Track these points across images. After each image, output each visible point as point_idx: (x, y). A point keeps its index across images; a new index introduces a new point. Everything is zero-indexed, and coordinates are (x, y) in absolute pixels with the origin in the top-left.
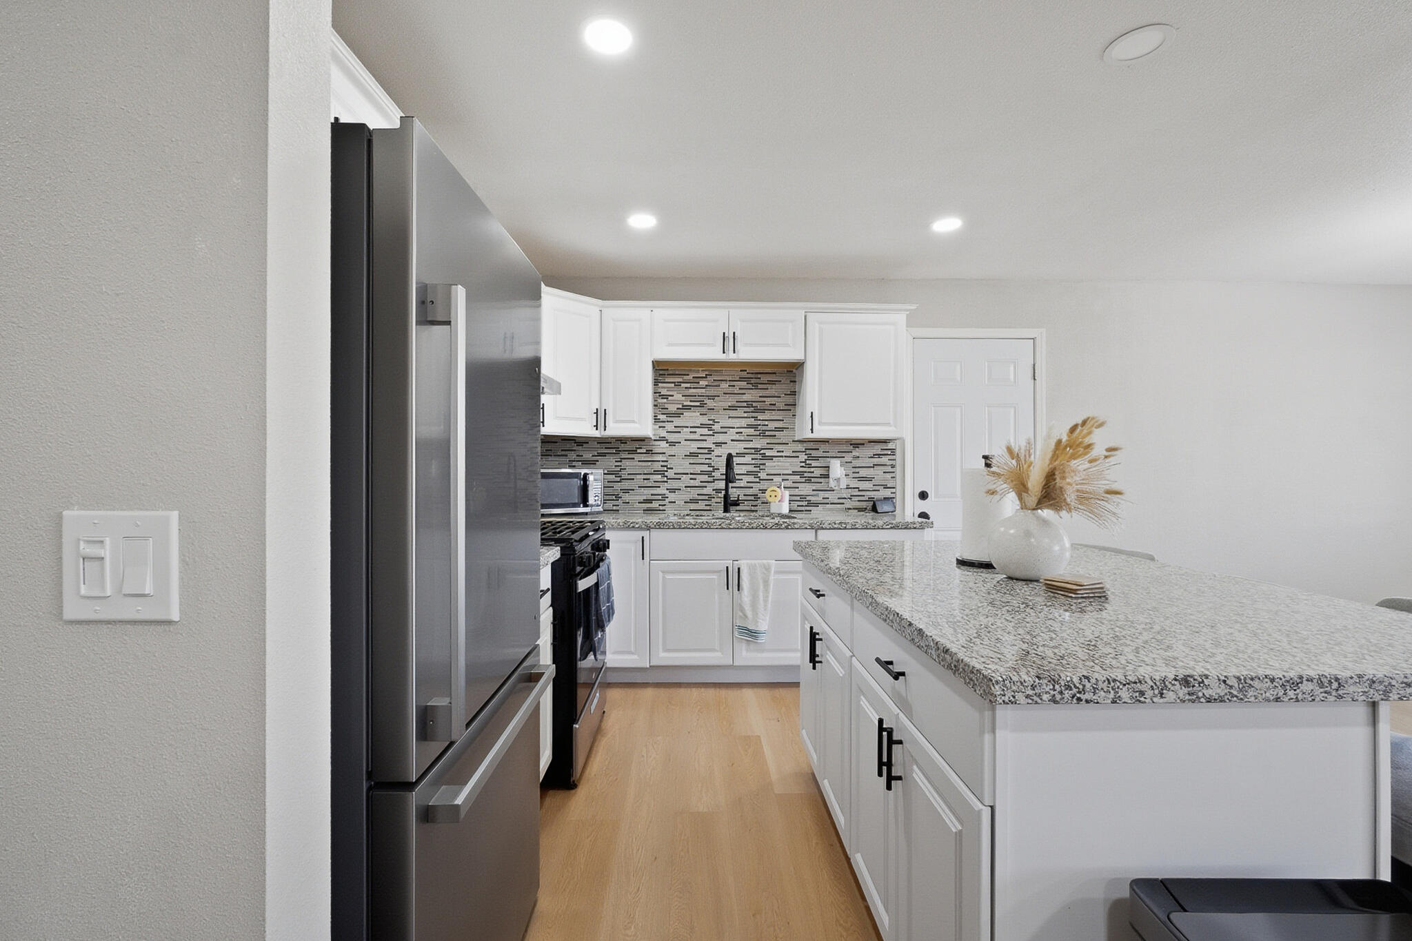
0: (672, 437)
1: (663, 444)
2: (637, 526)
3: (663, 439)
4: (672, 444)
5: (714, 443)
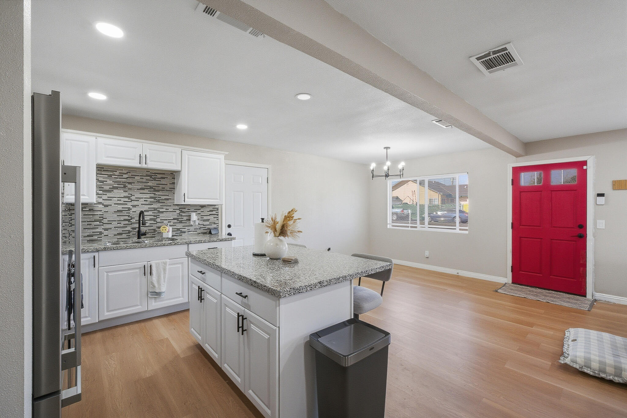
0: (106, 203)
2: (91, 250)
3: (100, 203)
4: (106, 206)
5: (131, 206)
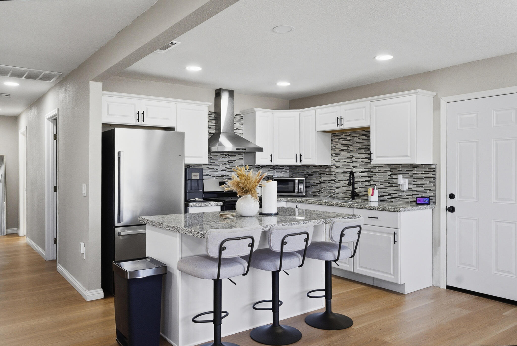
0: (338, 164)
1: (335, 167)
3: (334, 164)
5: (352, 166)
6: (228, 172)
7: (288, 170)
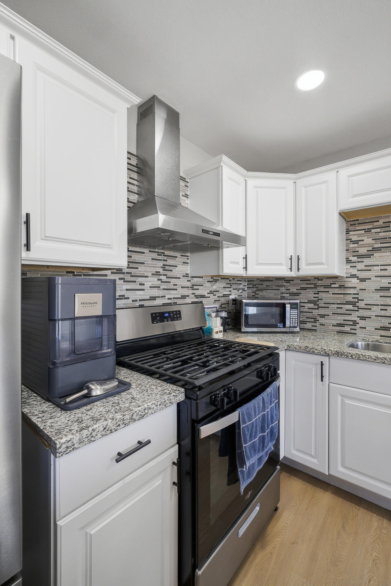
0: (362, 275)
1: (355, 280)
2: (316, 352)
3: (353, 276)
4: (363, 280)
6: (164, 289)
7: (246, 286)
